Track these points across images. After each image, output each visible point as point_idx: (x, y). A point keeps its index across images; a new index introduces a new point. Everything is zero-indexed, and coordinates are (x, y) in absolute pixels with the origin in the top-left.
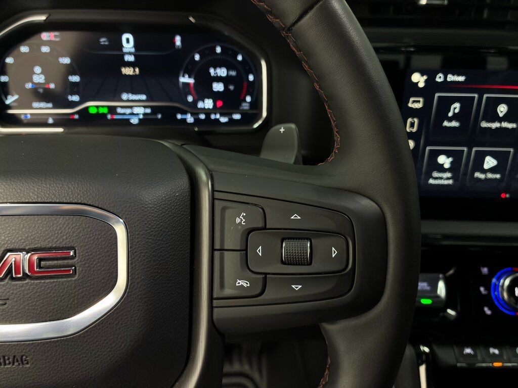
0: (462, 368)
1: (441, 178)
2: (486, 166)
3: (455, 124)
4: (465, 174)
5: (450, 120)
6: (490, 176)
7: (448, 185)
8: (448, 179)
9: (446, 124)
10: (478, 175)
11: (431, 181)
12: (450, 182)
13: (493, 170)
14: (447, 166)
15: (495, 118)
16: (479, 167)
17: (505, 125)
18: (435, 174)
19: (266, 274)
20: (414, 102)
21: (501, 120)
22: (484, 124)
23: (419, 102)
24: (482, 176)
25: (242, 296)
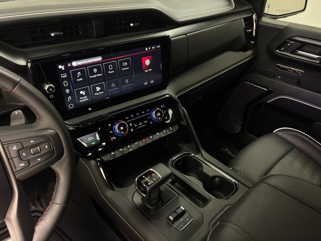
0: (112, 160)
1: (84, 99)
2: (97, 90)
3: (81, 79)
4: (91, 95)
5: (79, 78)
6: (100, 93)
7: (87, 100)
8: (86, 98)
9: (78, 80)
10: (96, 94)
11: (81, 101)
12: (88, 99)
13: (100, 91)
14: (84, 94)
15: (94, 74)
16: (95, 91)
17: (98, 75)
18: (81, 98)
19: (28, 160)
20: (63, 76)
21: (96, 74)
22: (91, 77)
23: (65, 75)
24: (98, 94)
25: (23, 168)
